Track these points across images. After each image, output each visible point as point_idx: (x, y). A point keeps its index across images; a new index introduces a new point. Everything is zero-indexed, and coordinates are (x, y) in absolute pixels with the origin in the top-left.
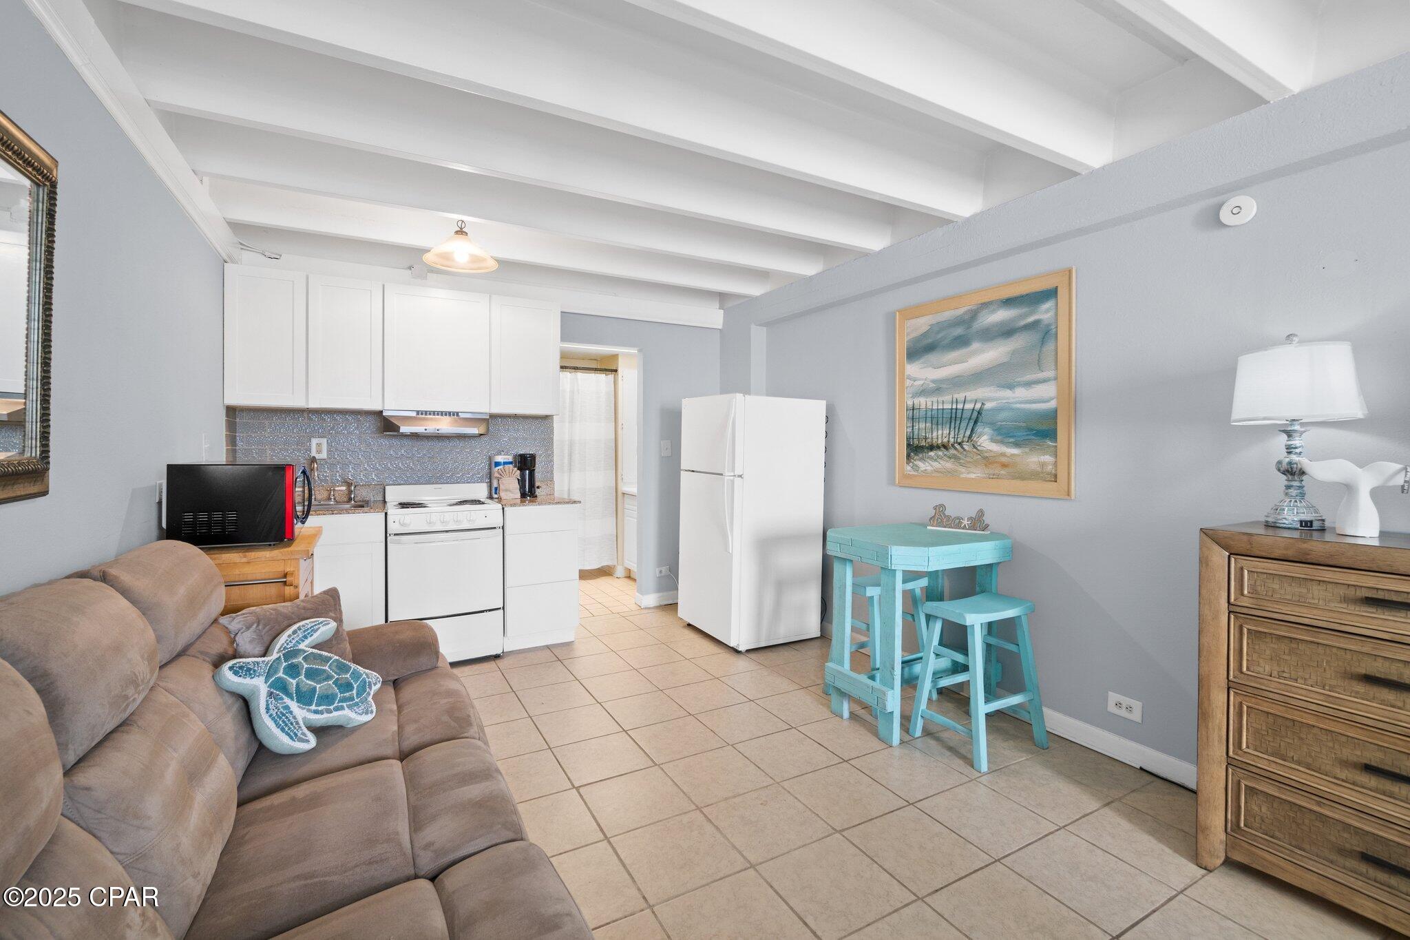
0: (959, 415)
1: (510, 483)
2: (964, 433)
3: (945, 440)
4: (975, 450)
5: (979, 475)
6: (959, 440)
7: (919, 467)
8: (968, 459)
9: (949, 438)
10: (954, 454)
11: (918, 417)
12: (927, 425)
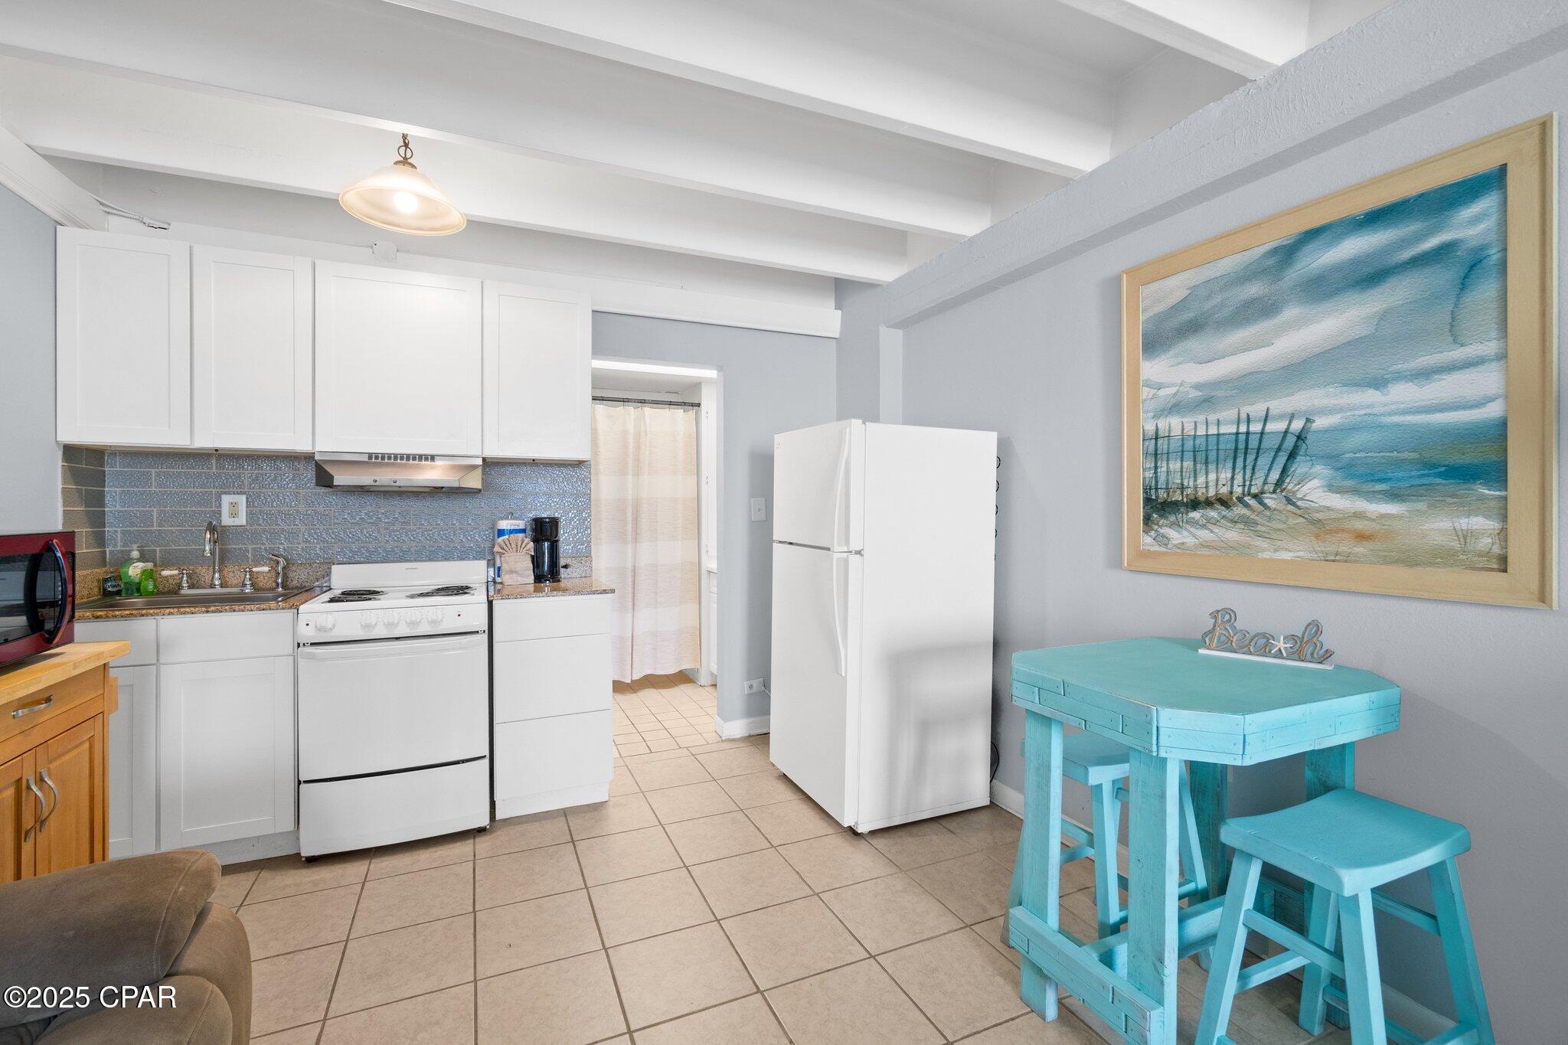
0: (1253, 443)
1: (519, 563)
2: (1266, 474)
3: (1224, 490)
4: (1290, 507)
5: (1301, 554)
6: (1254, 490)
7: (1169, 539)
8: (1275, 525)
9: (1232, 486)
10: (1243, 516)
11: (1165, 451)
12: (1185, 464)
